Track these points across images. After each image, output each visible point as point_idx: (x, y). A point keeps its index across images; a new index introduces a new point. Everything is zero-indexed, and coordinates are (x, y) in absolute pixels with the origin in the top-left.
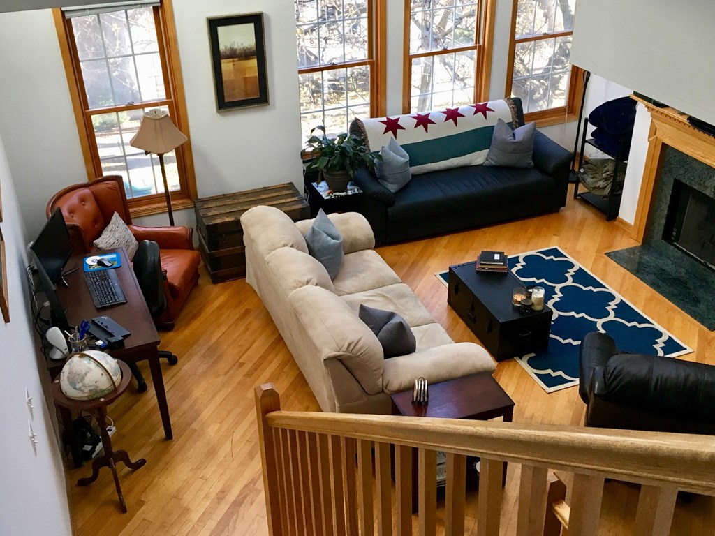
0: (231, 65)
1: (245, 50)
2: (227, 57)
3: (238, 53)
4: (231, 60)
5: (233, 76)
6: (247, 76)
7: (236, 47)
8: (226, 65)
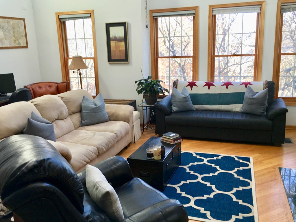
0: (115, 43)
1: (120, 38)
2: (113, 40)
3: (117, 39)
4: (114, 41)
5: (115, 48)
6: (121, 49)
7: (116, 36)
8: (112, 43)
